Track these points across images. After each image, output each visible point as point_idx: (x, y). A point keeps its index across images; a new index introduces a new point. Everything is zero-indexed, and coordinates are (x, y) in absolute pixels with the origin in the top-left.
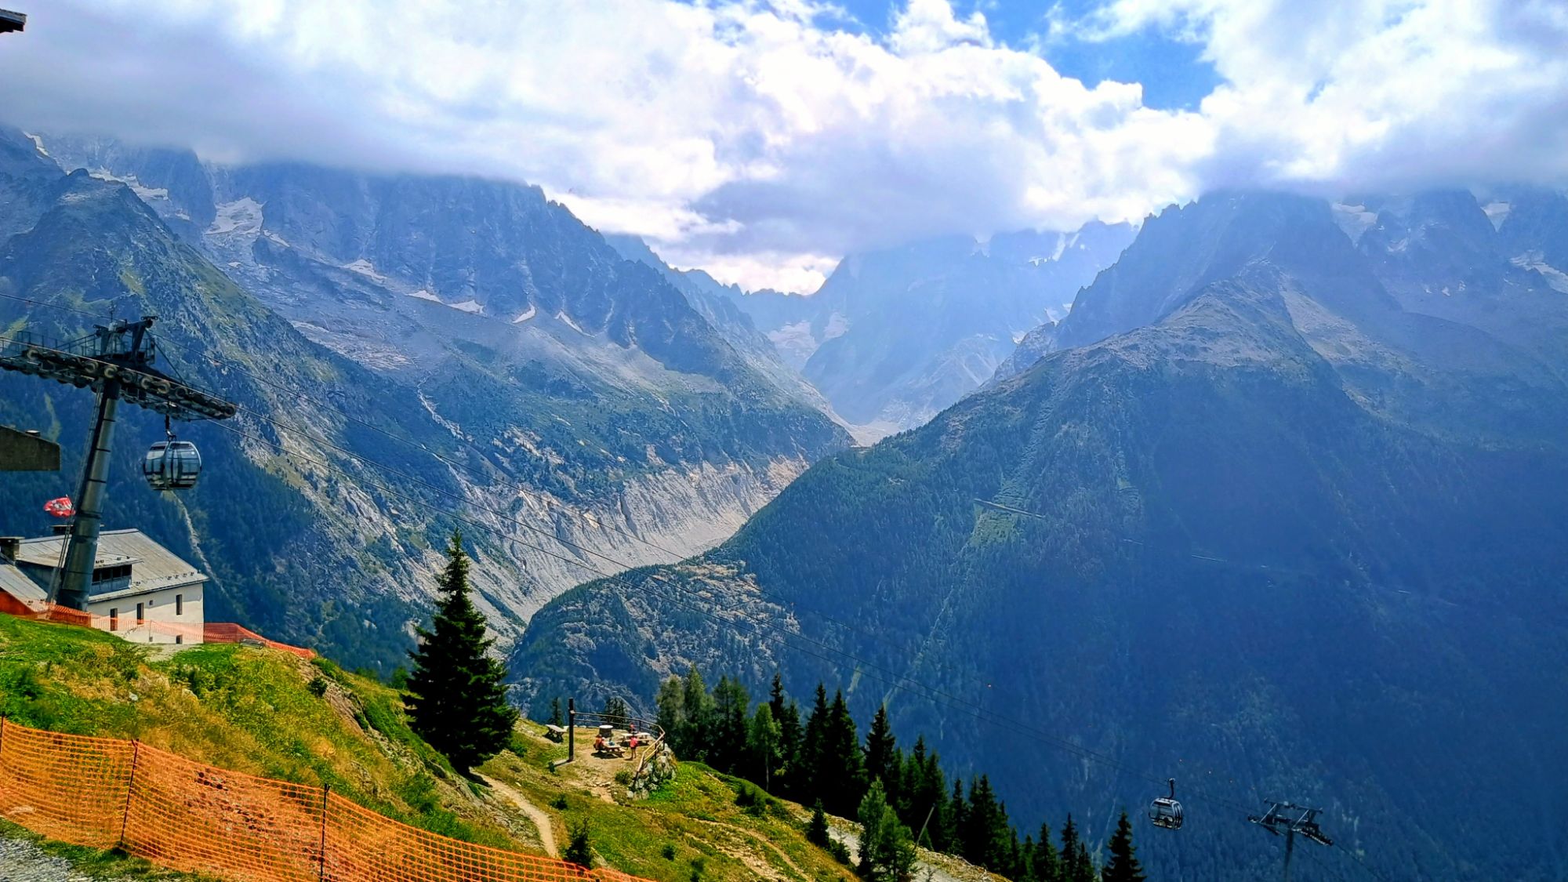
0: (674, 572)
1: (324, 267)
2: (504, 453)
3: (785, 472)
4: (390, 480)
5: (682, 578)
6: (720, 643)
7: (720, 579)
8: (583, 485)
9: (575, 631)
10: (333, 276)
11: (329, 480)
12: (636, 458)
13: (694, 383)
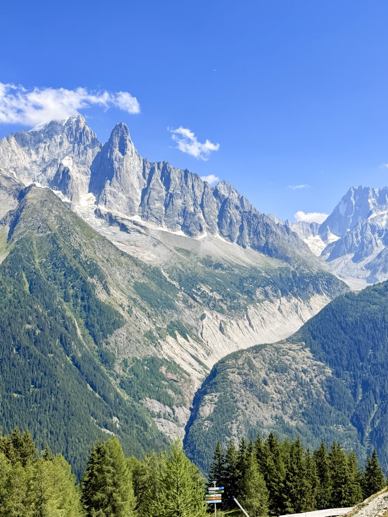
0: (273, 347)
2: (197, 294)
4: (152, 306)
5: (277, 350)
7: (294, 350)
8: (230, 308)
11: (129, 306)
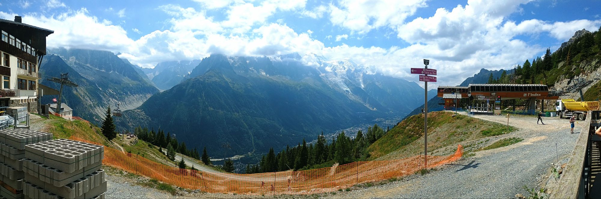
0: (132, 111)
1: (83, 65)
2: (108, 93)
3: (149, 96)
4: (92, 96)
5: (133, 112)
6: (139, 121)
7: (139, 112)
8: (119, 98)
9: (118, 119)
10: (85, 66)
11: (83, 96)
12: (127, 93)
13: (135, 82)
